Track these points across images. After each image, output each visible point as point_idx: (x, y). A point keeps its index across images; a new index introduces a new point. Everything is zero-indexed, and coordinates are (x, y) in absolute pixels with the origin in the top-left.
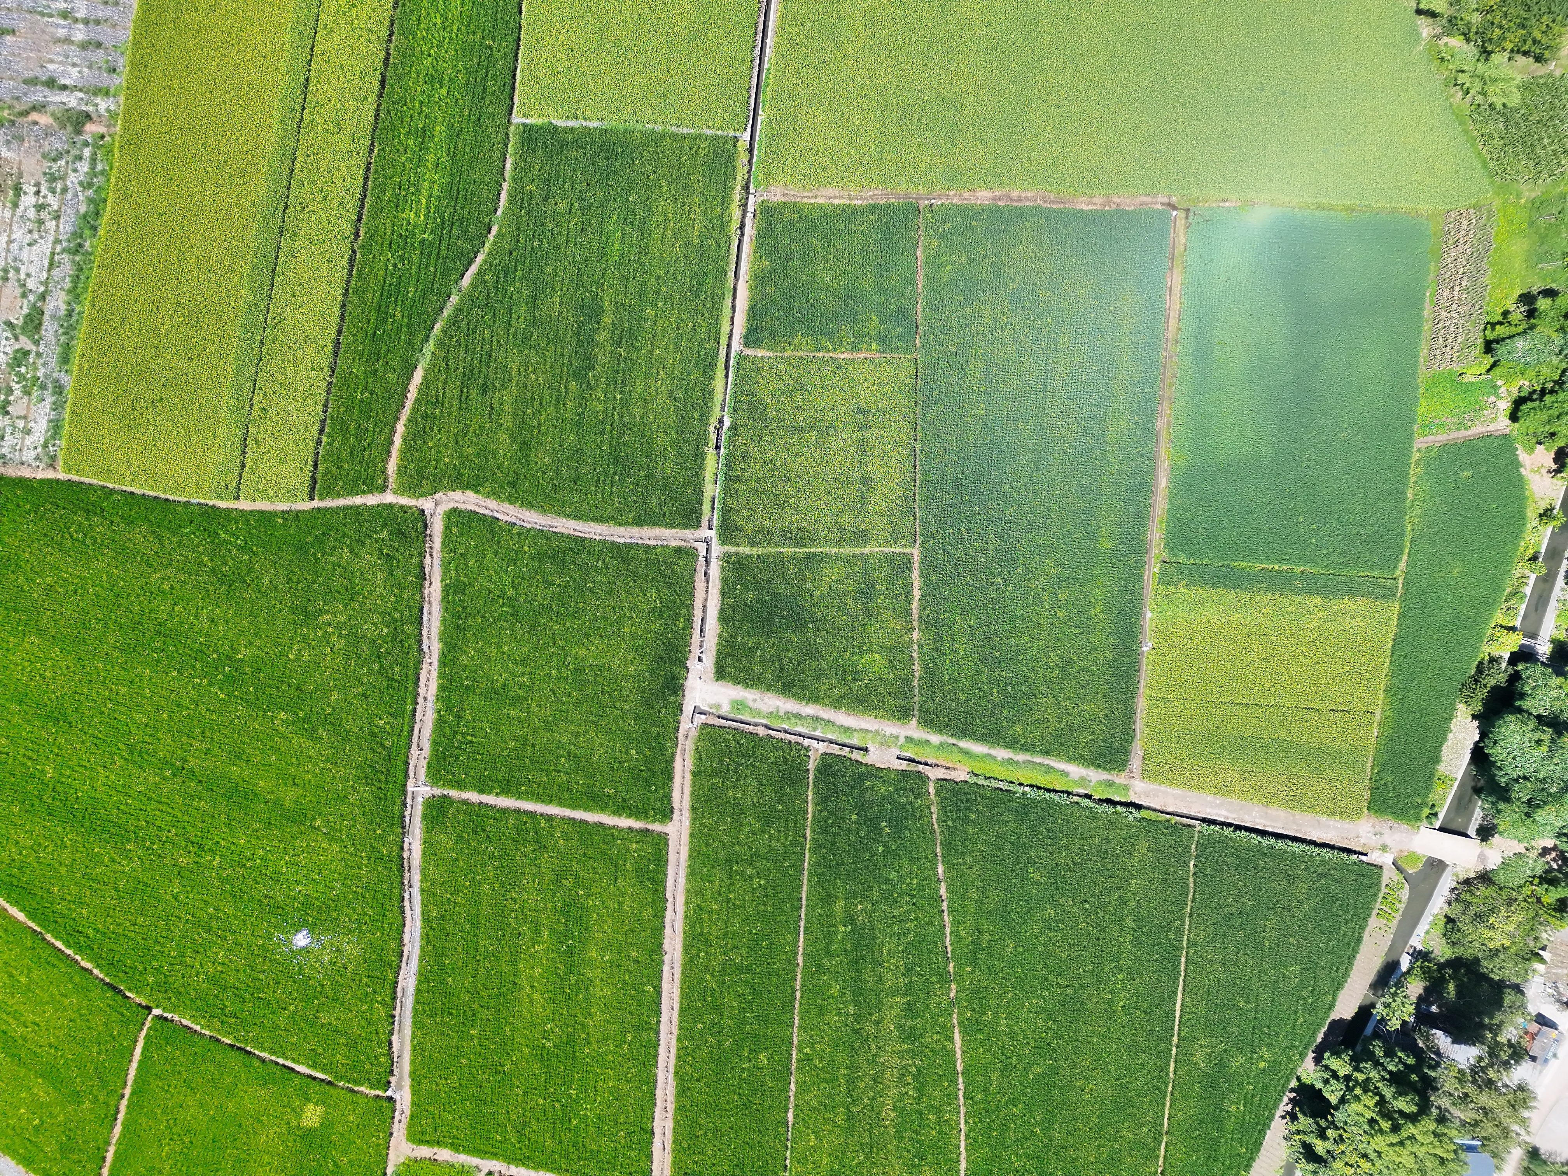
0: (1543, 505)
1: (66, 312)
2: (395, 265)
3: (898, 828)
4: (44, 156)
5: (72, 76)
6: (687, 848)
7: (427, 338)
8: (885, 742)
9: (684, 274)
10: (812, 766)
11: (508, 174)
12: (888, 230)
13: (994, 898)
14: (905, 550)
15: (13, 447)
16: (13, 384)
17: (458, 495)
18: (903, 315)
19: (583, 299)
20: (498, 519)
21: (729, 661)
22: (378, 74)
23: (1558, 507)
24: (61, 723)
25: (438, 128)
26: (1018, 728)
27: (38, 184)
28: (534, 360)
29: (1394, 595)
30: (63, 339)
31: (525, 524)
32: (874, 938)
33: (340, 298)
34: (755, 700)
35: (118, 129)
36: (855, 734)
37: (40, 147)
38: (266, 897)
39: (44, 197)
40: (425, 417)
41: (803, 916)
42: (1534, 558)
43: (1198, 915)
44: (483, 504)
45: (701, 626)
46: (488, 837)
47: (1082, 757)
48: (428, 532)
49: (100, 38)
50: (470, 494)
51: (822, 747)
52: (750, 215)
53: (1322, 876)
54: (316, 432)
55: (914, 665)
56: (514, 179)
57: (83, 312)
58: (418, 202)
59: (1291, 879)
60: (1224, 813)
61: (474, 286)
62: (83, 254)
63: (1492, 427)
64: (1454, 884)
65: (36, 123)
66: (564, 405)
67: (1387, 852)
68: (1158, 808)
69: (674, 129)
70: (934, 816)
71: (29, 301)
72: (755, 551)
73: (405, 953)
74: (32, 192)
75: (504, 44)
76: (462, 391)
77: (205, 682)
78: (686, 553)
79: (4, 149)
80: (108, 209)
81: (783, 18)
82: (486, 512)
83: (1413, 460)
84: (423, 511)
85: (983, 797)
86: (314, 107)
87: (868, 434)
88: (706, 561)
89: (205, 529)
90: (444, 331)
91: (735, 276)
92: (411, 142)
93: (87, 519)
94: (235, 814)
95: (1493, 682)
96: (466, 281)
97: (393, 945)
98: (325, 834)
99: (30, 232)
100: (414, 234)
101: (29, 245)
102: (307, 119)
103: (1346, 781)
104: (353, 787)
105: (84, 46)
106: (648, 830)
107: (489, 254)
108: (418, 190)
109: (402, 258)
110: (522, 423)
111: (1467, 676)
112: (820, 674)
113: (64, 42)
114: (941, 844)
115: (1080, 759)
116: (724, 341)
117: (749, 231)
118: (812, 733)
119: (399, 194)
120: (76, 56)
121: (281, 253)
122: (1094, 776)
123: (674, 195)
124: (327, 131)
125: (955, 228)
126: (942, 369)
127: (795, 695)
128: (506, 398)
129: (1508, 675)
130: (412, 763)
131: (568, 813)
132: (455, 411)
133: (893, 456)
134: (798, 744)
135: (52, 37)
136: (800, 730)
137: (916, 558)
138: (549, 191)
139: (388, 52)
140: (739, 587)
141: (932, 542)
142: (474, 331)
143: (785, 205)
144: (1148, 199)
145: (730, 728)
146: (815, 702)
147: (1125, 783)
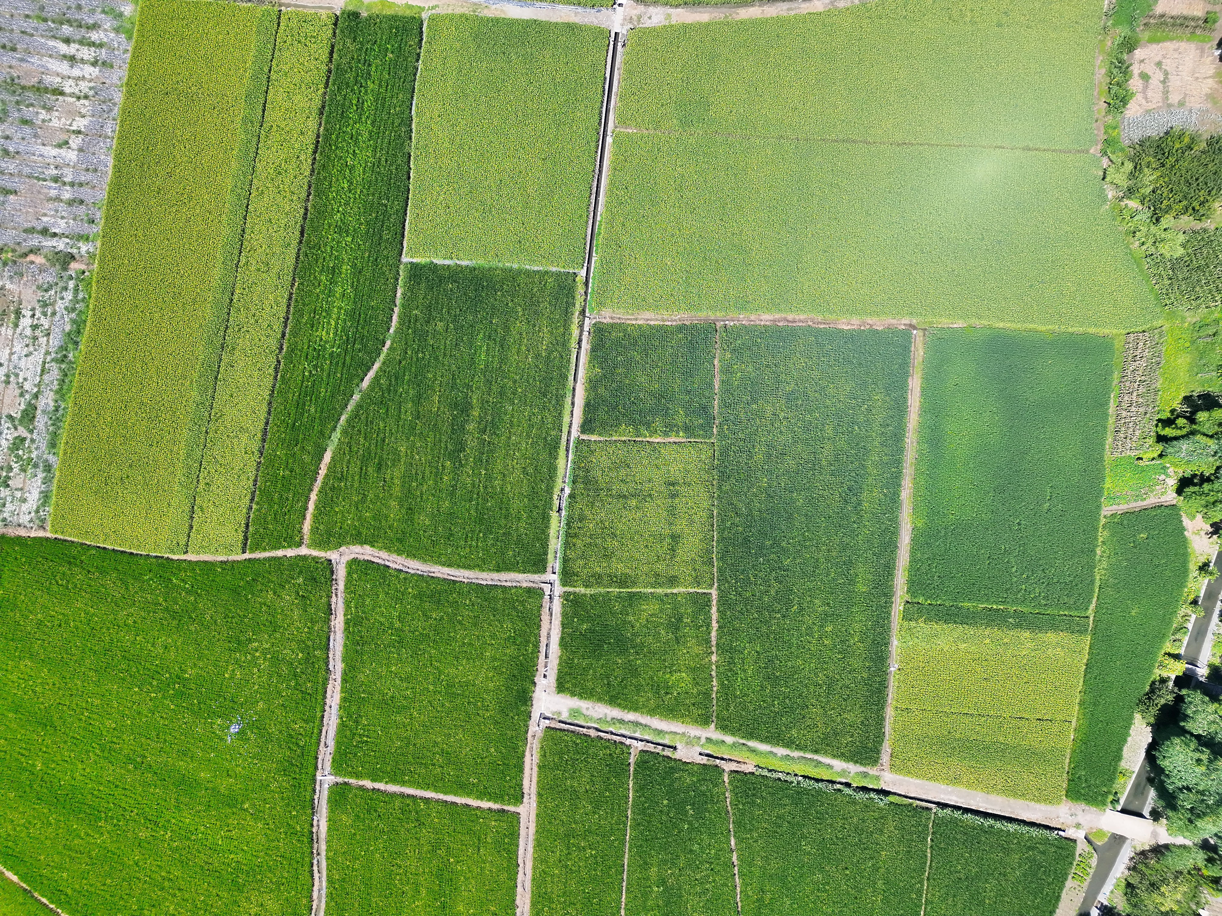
0: (1202, 560)
1: (53, 408)
2: (310, 372)
3: (700, 811)
4: (39, 287)
5: (60, 226)
6: (535, 825)
7: (334, 428)
8: (690, 742)
9: (534, 380)
10: (632, 760)
11: (398, 301)
12: (692, 346)
13: (774, 866)
14: (705, 591)
15: (13, 513)
16: (12, 463)
17: (357, 548)
18: (704, 409)
19: (456, 399)
20: (388, 567)
21: (568, 678)
22: (298, 226)
23: (1213, 561)
24: (48, 727)
25: (344, 267)
26: (794, 732)
27: (33, 309)
28: (418, 445)
29: (1086, 630)
30: (51, 428)
31: (409, 571)
32: (681, 897)
33: (267, 398)
34: (588, 709)
35: (96, 265)
36: (667, 736)
37: (35, 281)
38: (206, 863)
39: (38, 319)
40: (333, 489)
41: (625, 877)
42: (1195, 602)
43: (934, 879)
44: (377, 555)
45: (546, 650)
46: (379, 816)
47: (843, 754)
48: (334, 577)
49: (81, 197)
50: (367, 547)
51: (640, 745)
52: (586, 334)
53: (1030, 848)
54: (248, 502)
55: (712, 681)
56: (403, 305)
57: (67, 408)
58: (329, 323)
59: (1007, 851)
60: (954, 798)
61: (372, 387)
62: (67, 363)
63: (1163, 499)
64: (1133, 854)
65: (32, 262)
66: (441, 479)
67: (1080, 829)
68: (903, 794)
69: (528, 267)
70: (728, 800)
71: (26, 399)
72: (588, 591)
73: (314, 907)
74: (29, 316)
75: (396, 203)
76: (361, 469)
77: (160, 695)
78: (535, 593)
79: (8, 282)
80: (88, 329)
81: (612, 183)
82: (380, 561)
83: (1101, 523)
84: (330, 561)
85: (766, 786)
86: (249, 252)
87: (677, 501)
88: (550, 598)
89: (161, 576)
90: (348, 421)
91: (574, 380)
92: (323, 278)
93: (69, 569)
94: (182, 799)
95: (1163, 701)
96: (366, 384)
97: (304, 901)
98: (252, 814)
99: (27, 346)
100: (325, 348)
101: (26, 356)
102: (243, 260)
103: (1049, 775)
104: (274, 777)
105: (71, 203)
106: (503, 810)
107: (384, 363)
108: (329, 314)
109: (316, 367)
110: (408, 493)
111: (1142, 693)
112: (639, 688)
113: (55, 200)
114: (733, 822)
115: (842, 756)
116: (565, 429)
117: (585, 345)
118: (633, 735)
119: (314, 317)
120: (64, 211)
121: (222, 364)
122: (853, 768)
123: (527, 319)
124: (259, 270)
125: (743, 344)
126: (734, 452)
127: (619, 705)
128: (396, 474)
129: (1174, 698)
130: (320, 757)
131: (441, 796)
132: (356, 484)
133: (696, 518)
134: (621, 743)
135: (46, 196)
136: (623, 732)
137: (714, 597)
138: (430, 315)
139: (306, 209)
140: (576, 620)
141: (726, 585)
142: (372, 423)
143: (612, 326)
144: (895, 322)
145: (568, 731)
146: (635, 710)
147: (878, 774)
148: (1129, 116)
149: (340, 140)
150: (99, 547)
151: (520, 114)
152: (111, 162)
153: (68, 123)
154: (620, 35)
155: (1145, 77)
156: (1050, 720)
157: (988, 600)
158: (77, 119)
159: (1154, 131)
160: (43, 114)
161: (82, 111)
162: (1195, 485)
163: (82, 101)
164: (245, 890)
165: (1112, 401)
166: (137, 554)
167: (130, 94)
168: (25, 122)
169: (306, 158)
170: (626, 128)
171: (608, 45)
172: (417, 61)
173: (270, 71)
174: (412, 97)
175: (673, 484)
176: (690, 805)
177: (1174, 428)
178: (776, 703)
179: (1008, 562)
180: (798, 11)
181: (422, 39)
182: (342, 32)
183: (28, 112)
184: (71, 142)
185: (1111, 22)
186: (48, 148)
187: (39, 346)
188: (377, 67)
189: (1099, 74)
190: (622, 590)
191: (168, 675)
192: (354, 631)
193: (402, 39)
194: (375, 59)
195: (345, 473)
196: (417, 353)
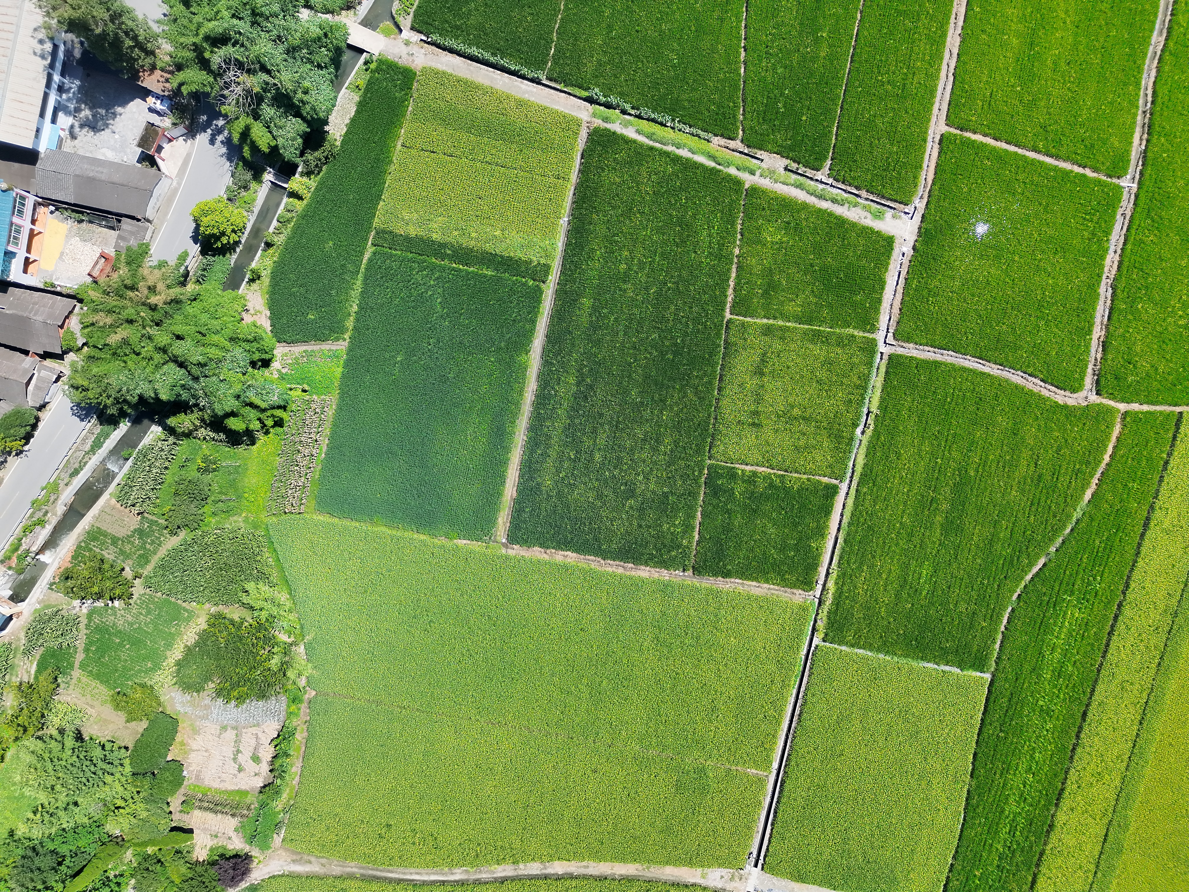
0: (255, 286)
2: (1095, 579)
3: (771, 105)
6: (933, 112)
7: (1078, 521)
8: (771, 173)
9: (877, 544)
10: (829, 162)
11: (999, 637)
12: (720, 556)
14: (737, 317)
17: (1071, 402)
18: (714, 492)
20: (1042, 380)
21: (882, 250)
22: (1088, 720)
23: (244, 283)
25: (1049, 676)
26: (670, 170)
28: (999, 495)
29: (377, 233)
31: (1022, 374)
32: (801, 24)
33: (1139, 560)
34: (866, 218)
36: (793, 182)
40: (1088, 463)
41: (851, 50)
42: (269, 245)
44: (1052, 394)
45: (899, 279)
46: (1083, 141)
48: (1096, 377)
50: (1061, 402)
51: (819, 176)
52: (821, 582)
53: (458, 28)
54: (1171, 462)
55: (741, 229)
56: (996, 630)
58: (1070, 624)
59: (481, 28)
60: (522, 86)
61: (1037, 557)
63: (287, 350)
64: (357, 8)
67: (406, 40)
68: (571, 97)
69: (869, 653)
70: (742, 112)
72: (850, 331)
73: (1156, 61)
75: (990, 732)
76: (1057, 479)
78: (902, 336)
81: (779, 723)
82: (1050, 387)
83: (349, 334)
84: (1097, 394)
85: (704, 121)
86: (1138, 703)
87: (753, 408)
88: (888, 329)
90: (1064, 526)
91: (837, 539)
92: (1070, 668)
95: (317, 154)
96: (1042, 561)
97: (1165, 69)
100: (1077, 601)
102: (1145, 695)
103: (431, 97)
104: (1180, 192)
106: (962, 130)
107: (1022, 579)
108: (1070, 632)
109: (1089, 584)
110: (1015, 450)
111: (330, 165)
112: (815, 231)
114: (740, 90)
115: (627, 141)
116: (853, 492)
117: (822, 571)
118: (825, 187)
119: (1084, 632)
121: (1178, 598)
122: (616, 127)
123: (877, 604)
124: (1132, 684)
125: (669, 551)
126: (691, 448)
127: (835, 217)
128: (1023, 469)
129: (304, 156)
130: (1131, 205)
131: (1020, 151)
132: (1064, 464)
133: (736, 389)
134: (837, 180)
136: (836, 191)
137: (728, 310)
138: (971, 620)
140: (868, 305)
141: (715, 320)
142: (1041, 523)
143: (794, 586)
144: (523, 553)
145: (888, 199)
146: (820, 210)
147: (593, 119)
148: (277, 723)
149: (1037, 799)
154: (752, 865)
155: (256, 759)
156: (422, 150)
157: (468, 273)
159: (254, 705)
162: (261, 360)
165: (324, 451)
169: (1071, 786)
170: (758, 774)
171: (765, 855)
172: (952, 865)
173: (1096, 873)
174: (961, 831)
176: (780, 112)
177: (277, 416)
178: (684, 201)
179: (444, 308)
180: (580, 865)
181: (945, 885)
185: (281, 816)
188: (992, 863)
190: (817, 328)
192: (1085, 322)
194: (992, 872)
195: (1074, 477)
196: (988, 584)
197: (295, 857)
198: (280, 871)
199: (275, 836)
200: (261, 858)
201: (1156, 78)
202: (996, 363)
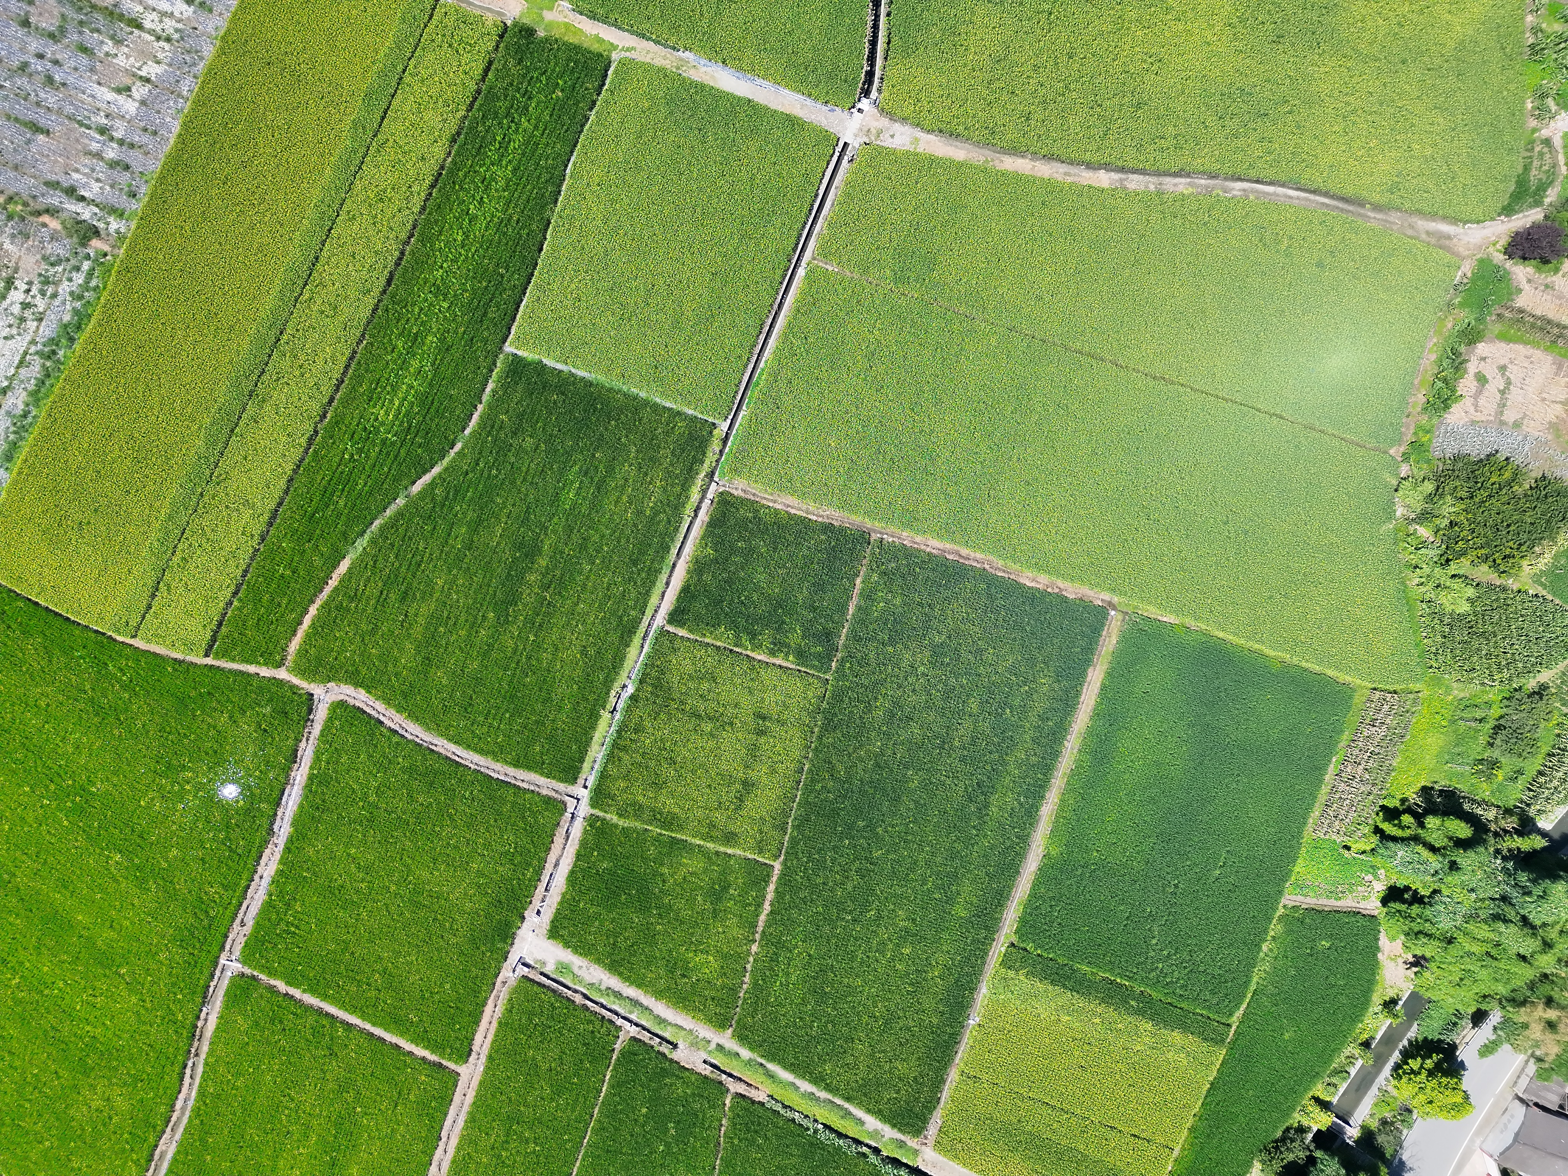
0: (1391, 993)
1: (21, 413)
2: (352, 455)
3: (684, 1133)
4: (45, 258)
5: (92, 190)
6: (474, 1093)
7: (362, 533)
8: (696, 1043)
9: (628, 541)
10: (618, 1046)
11: (486, 397)
12: (833, 553)
14: (767, 862)
17: (350, 690)
18: (828, 636)
19: (523, 537)
20: (381, 723)
21: (566, 923)
22: (387, 271)
23: (1404, 999)
25: (430, 338)
26: (828, 1067)
27: (30, 283)
28: (460, 582)
29: (1223, 1041)
30: (12, 437)
31: (406, 735)
33: (289, 473)
34: (580, 967)
35: (122, 251)
36: (669, 1027)
37: (42, 249)
38: (53, 1028)
39: (33, 297)
40: (339, 608)
42: (1366, 1045)
44: (371, 703)
45: (549, 881)
46: (284, 1030)
47: (880, 1112)
48: (311, 717)
49: (128, 161)
50: (362, 691)
51: (633, 1031)
52: (707, 502)
54: (229, 595)
55: (745, 976)
56: (490, 406)
57: (39, 417)
58: (391, 401)
61: (422, 495)
62: (54, 362)
63: (1362, 905)
65: (45, 225)
66: (476, 633)
69: (658, 400)
70: (723, 1129)
72: (622, 823)
73: (174, 1119)
74: (23, 289)
75: (516, 276)
76: (381, 593)
77: (54, 804)
78: (556, 806)
79: (8, 241)
80: (90, 326)
81: (790, 326)
82: (373, 713)
83: (1278, 914)
84: (312, 695)
85: (775, 1125)
86: (317, 286)
87: (762, 740)
88: (572, 818)
89: (95, 657)
90: (382, 529)
91: (678, 554)
92: (400, 344)
94: (46, 940)
95: (1291, 1157)
96: (416, 488)
97: (163, 1109)
98: (127, 983)
99: (10, 326)
100: (379, 431)
101: (5, 338)
102: (306, 295)
104: (166, 945)
105: (113, 164)
106: (441, 1065)
107: (446, 469)
108: (395, 389)
109: (360, 451)
110: (431, 638)
111: (1272, 1138)
112: (650, 961)
113: (94, 156)
114: (722, 1159)
115: (878, 1113)
116: (649, 612)
117: (703, 516)
118: (628, 1015)
119: (375, 389)
120: (102, 172)
121: (244, 416)
122: (889, 1132)
123: (640, 463)
124: (322, 312)
125: (898, 568)
126: (850, 698)
127: (620, 974)
128: (424, 610)
129: (1306, 1157)
130: (231, 936)
131: (368, 1026)
132: (369, 611)
133: (780, 768)
134: (611, 1022)
135: (84, 148)
136: (615, 1007)
137: (776, 872)
138: (520, 425)
139: (402, 253)
140: (595, 853)
141: (795, 862)
142: (410, 539)
143: (743, 501)
144: (1091, 593)
145: (548, 988)
146: (639, 986)
147: (917, 1147)
148: (1449, 421)
149: (467, 180)
150: (30, 600)
151: (699, 210)
152: (176, 128)
153: (137, 65)
154: (850, 146)
155: (1481, 379)
156: (1148, 1141)
157: (1111, 971)
158: (150, 63)
159: (1476, 449)
160: (109, 46)
161: (158, 55)
162: (1404, 901)
163: (162, 44)
164: (93, 1075)
165: (1332, 766)
166: (74, 622)
167: (222, 52)
168: (84, 49)
169: (420, 190)
170: (826, 264)
171: (832, 156)
172: (591, 109)
173: (404, 71)
174: (572, 152)
175: (764, 718)
176: (674, 1122)
177: (1395, 825)
178: (816, 1024)
179: (1149, 930)
180: (1076, 179)
181: (604, 84)
182: (507, 48)
183: (91, 38)
184: (134, 89)
185: (1459, 299)
186: (104, 89)
187: (25, 331)
188: (538, 103)
189: (1427, 359)
190: (664, 832)
191: (70, 782)
192: (316, 792)
193: (579, 78)
194: (539, 92)
195: (359, 594)
196: (490, 469)
197: (1447, 242)
198: (1469, 228)
199: (1469, 275)
200: (1491, 249)
201: (177, 1098)
202: (439, 754)
